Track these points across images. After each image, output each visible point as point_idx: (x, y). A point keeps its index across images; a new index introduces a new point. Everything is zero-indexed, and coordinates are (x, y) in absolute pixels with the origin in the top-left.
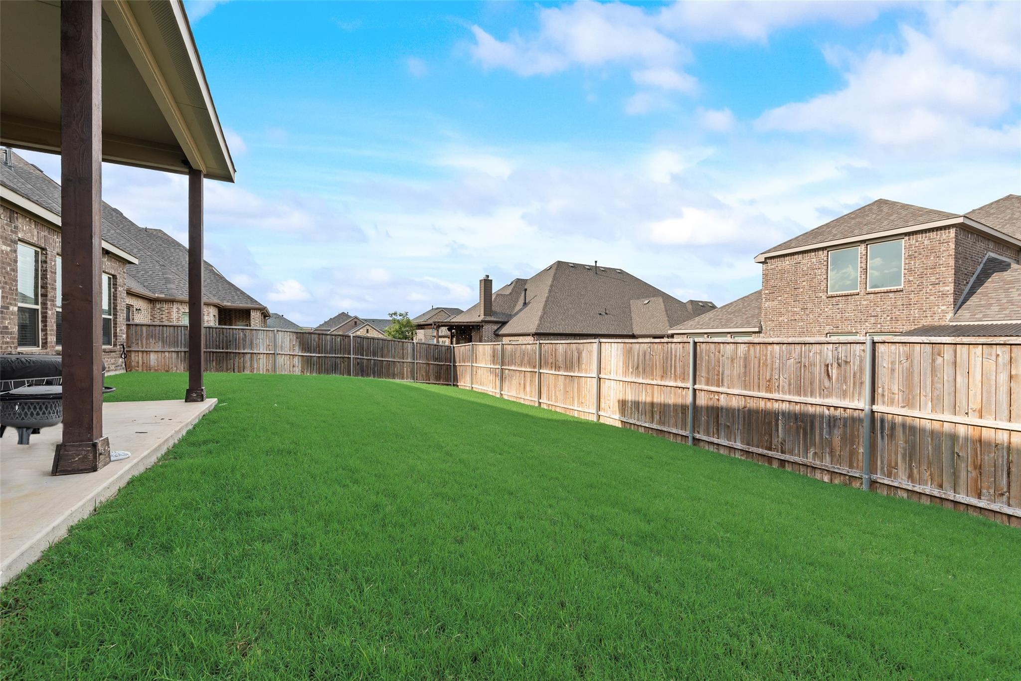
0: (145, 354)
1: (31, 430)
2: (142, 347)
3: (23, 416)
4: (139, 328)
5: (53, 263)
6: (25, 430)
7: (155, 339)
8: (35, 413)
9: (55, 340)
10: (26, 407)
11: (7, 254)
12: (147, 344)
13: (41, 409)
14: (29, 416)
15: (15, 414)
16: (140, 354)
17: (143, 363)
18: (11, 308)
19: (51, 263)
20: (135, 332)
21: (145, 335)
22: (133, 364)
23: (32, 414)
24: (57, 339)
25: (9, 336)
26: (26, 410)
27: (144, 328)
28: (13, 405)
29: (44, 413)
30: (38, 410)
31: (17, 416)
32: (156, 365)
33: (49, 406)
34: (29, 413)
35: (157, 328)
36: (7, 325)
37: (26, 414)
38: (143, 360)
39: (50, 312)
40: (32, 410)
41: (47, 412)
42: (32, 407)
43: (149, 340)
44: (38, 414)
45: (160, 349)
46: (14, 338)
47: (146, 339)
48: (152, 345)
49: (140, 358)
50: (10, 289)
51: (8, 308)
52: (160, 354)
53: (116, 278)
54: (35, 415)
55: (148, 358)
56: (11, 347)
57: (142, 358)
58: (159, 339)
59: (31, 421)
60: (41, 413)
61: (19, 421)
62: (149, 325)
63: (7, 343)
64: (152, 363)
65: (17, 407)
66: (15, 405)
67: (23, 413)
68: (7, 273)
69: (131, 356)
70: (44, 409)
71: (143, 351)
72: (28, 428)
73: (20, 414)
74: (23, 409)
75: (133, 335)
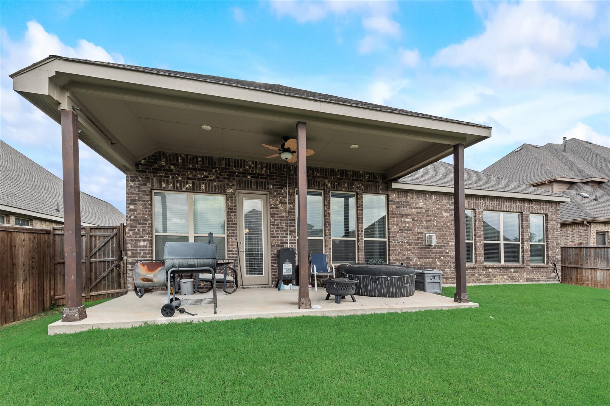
0: (593, 271)
1: (341, 297)
2: (591, 265)
3: (338, 290)
4: (588, 250)
5: (481, 216)
6: (338, 296)
7: (601, 258)
8: (343, 289)
9: (483, 259)
10: (339, 286)
11: (447, 217)
12: (594, 263)
13: (345, 287)
14: (340, 290)
15: (334, 289)
16: (589, 271)
17: (592, 278)
18: (450, 244)
19: (479, 216)
20: (586, 253)
21: (592, 255)
22: (585, 278)
23: (341, 289)
24: (484, 259)
25: (449, 257)
26: (339, 287)
27: (592, 250)
28: (333, 284)
29: (347, 289)
30: (344, 287)
31: (335, 290)
32: (602, 281)
33: (349, 286)
34: (340, 289)
35: (603, 250)
36: (448, 252)
37: (339, 289)
38: (591, 276)
39: (478, 244)
40: (341, 287)
41: (348, 289)
42: (341, 286)
43: (596, 260)
44: (344, 289)
45: (605, 267)
46: (453, 258)
47: (594, 259)
48: (598, 263)
49: (589, 274)
50: (449, 234)
51: (449, 244)
52: (605, 272)
53: (548, 216)
54: (343, 290)
55: (596, 275)
56: (451, 263)
57: (591, 274)
58: (604, 259)
59: (341, 292)
60: (345, 289)
61: (336, 292)
62: (596, 248)
63: (448, 261)
64: (599, 279)
65: (335, 286)
66: (334, 285)
67: (337, 288)
68: (447, 226)
69: (582, 272)
70: (347, 287)
71: (591, 269)
72: (340, 296)
73: (336, 289)
74: (338, 286)
75: (584, 256)
